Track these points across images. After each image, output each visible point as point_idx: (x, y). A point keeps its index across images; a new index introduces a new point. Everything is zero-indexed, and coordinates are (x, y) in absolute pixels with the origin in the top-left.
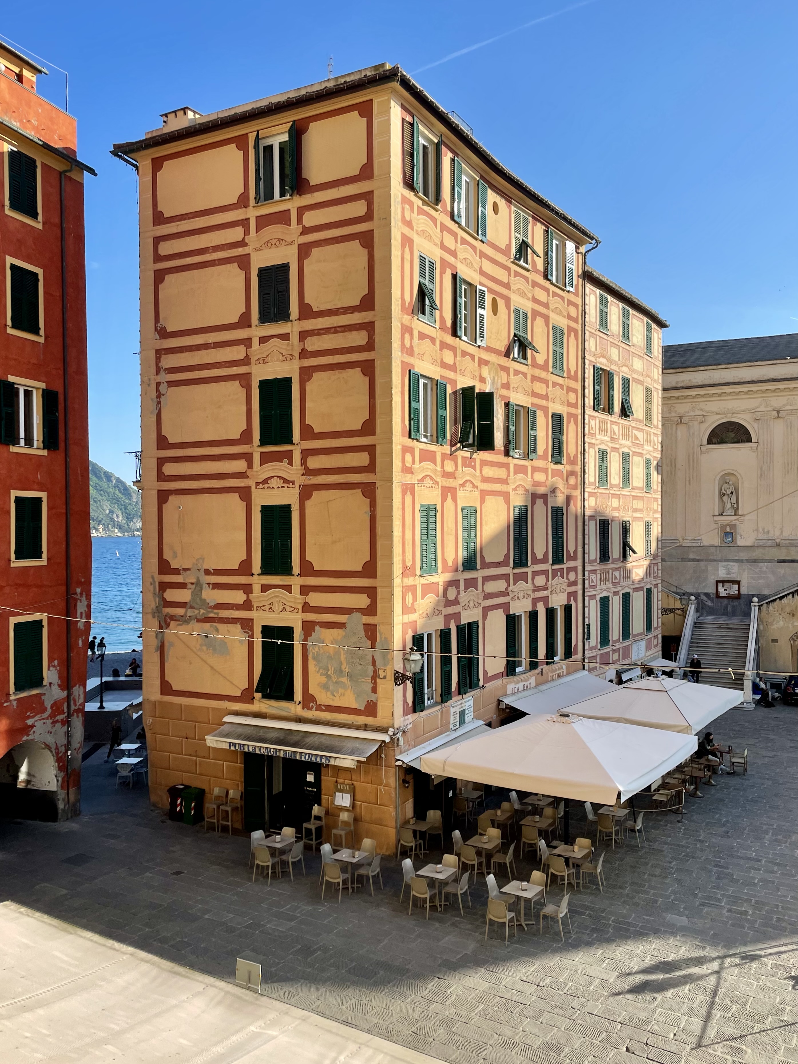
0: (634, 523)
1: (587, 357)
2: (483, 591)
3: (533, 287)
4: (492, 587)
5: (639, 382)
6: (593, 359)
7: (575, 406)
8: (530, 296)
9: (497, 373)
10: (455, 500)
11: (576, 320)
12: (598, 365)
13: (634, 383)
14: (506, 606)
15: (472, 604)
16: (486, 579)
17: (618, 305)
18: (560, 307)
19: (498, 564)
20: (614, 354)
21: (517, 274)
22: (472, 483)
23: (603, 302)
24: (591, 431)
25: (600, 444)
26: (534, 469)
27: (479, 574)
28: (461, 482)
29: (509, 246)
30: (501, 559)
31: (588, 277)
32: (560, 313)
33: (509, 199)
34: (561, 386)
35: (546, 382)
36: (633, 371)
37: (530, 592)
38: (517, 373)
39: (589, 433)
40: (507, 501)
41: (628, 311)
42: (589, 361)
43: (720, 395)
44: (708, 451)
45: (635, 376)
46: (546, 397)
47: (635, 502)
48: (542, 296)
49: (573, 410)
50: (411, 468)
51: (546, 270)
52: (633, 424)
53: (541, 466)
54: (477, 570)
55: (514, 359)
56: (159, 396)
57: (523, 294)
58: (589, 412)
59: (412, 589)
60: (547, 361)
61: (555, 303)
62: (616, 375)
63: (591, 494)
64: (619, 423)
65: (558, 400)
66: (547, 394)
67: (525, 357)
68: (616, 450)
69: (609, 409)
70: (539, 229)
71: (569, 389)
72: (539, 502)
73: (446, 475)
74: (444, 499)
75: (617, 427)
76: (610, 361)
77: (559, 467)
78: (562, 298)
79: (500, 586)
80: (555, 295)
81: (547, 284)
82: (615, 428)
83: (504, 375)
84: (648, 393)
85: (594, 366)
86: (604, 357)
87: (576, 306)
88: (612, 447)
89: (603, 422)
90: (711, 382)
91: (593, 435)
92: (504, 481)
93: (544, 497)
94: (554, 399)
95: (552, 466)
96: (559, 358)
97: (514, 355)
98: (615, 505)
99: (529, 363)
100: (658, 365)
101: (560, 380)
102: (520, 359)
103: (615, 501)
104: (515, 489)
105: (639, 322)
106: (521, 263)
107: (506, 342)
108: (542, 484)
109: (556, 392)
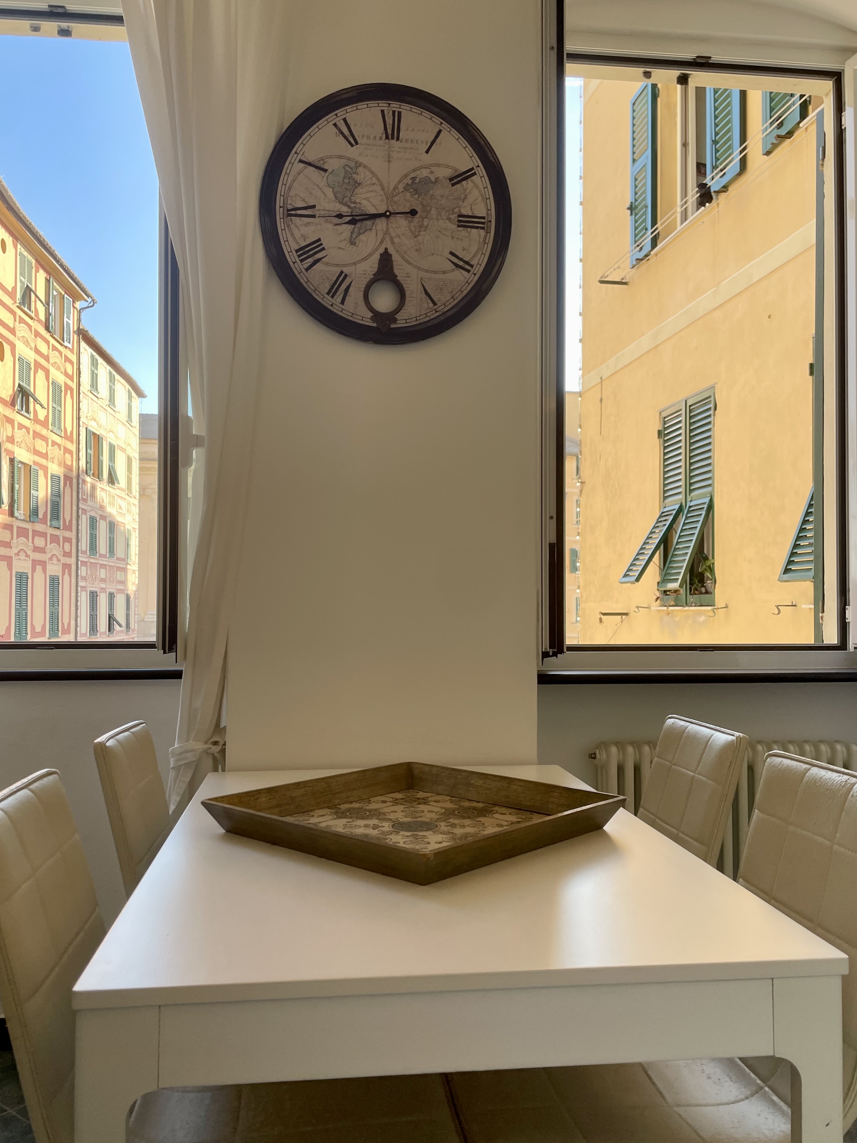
0: (118, 595)
1: (83, 420)
3: (36, 337)
5: (123, 450)
6: (86, 421)
8: (33, 346)
11: (71, 378)
12: (89, 428)
13: (118, 450)
17: (106, 368)
18: (58, 362)
20: (103, 417)
21: (22, 321)
23: (94, 363)
24: (84, 497)
25: (91, 511)
26: (36, 533)
29: (15, 288)
31: (84, 335)
32: (58, 369)
33: (15, 237)
34: (59, 446)
35: (45, 439)
36: (117, 437)
38: (21, 426)
39: (82, 498)
40: (10, 567)
41: (114, 376)
42: (83, 422)
45: (120, 443)
46: (45, 456)
47: (118, 573)
48: (43, 348)
49: (68, 473)
51: (47, 320)
52: (118, 492)
53: (41, 530)
55: (18, 411)
57: (27, 343)
58: (83, 476)
60: (47, 417)
61: (54, 357)
62: (105, 440)
63: (84, 563)
64: (106, 490)
65: (56, 460)
66: (47, 452)
67: (28, 411)
68: (104, 517)
69: (99, 475)
70: (42, 275)
71: (66, 450)
72: (39, 568)
75: (105, 494)
76: (99, 425)
77: (57, 532)
78: (60, 353)
80: (54, 348)
81: (47, 336)
83: (9, 427)
84: (129, 460)
85: (86, 428)
86: (95, 420)
87: (71, 363)
88: (101, 515)
89: (93, 488)
91: (85, 500)
92: (8, 545)
93: (43, 564)
94: (53, 459)
95: (51, 531)
96: (58, 416)
97: (18, 407)
98: (103, 576)
99: (32, 417)
100: (137, 433)
101: (58, 440)
102: (23, 412)
103: (103, 571)
104: (17, 554)
105: (122, 388)
106: (26, 309)
107: (11, 392)
108: (41, 550)
109: (55, 452)
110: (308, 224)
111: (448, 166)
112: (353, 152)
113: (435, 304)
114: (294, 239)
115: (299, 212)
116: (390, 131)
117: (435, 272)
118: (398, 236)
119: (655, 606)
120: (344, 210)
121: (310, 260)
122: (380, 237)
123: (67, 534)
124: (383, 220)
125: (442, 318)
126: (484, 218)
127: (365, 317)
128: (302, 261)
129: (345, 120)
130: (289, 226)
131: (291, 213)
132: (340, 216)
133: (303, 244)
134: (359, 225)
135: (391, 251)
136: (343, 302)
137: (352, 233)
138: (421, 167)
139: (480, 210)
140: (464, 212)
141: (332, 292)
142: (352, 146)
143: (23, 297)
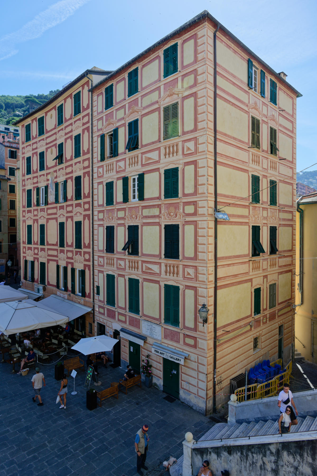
0: (145, 227)
2: (47, 253)
3: (65, 129)
4: (51, 253)
8: (64, 134)
9: (53, 175)
10: (37, 223)
14: (57, 261)
15: (43, 256)
16: (48, 249)
17: (124, 77)
18: (78, 125)
19: (53, 245)
22: (43, 216)
26: (67, 206)
27: (46, 247)
28: (39, 217)
30: (55, 243)
33: (55, 107)
34: (80, 162)
35: (71, 165)
37: (65, 259)
38: (60, 169)
39: (98, 177)
40: (57, 221)
47: (146, 210)
49: (87, 170)
50: (25, 216)
52: (144, 150)
53: (70, 204)
54: (45, 245)
58: (98, 165)
59: (25, 247)
60: (72, 155)
64: (125, 158)
65: (78, 170)
66: (72, 170)
73: (35, 216)
74: (34, 223)
78: (79, 119)
79: (55, 253)
88: (117, 178)
89: (109, 165)
92: (56, 214)
94: (75, 171)
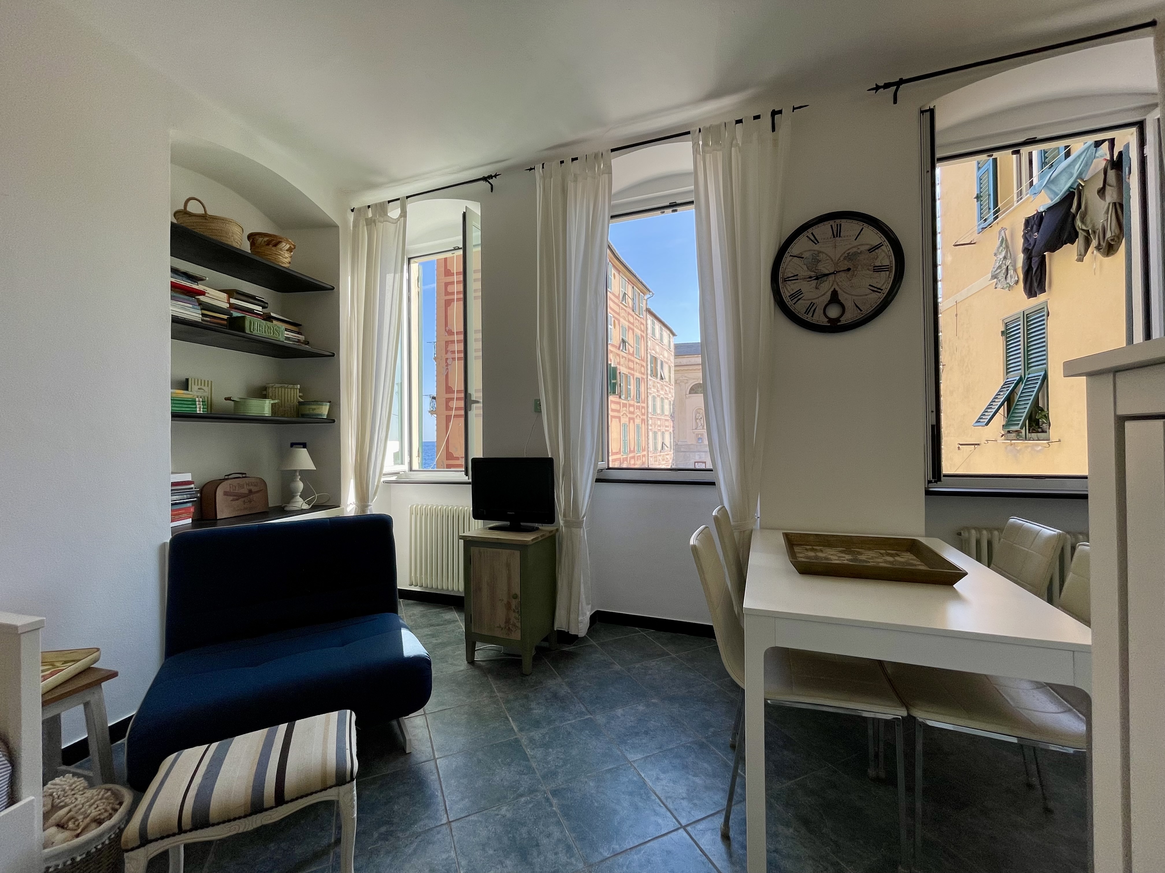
0: (666, 432)
1: (649, 350)
3: (628, 315)
5: (667, 363)
7: (643, 374)
8: (627, 319)
9: (616, 357)
11: (643, 332)
12: (652, 354)
13: (665, 363)
17: (659, 324)
18: (638, 325)
19: (617, 453)
20: (658, 348)
21: (622, 309)
23: (653, 324)
24: (650, 387)
25: (653, 393)
26: (630, 405)
29: (619, 294)
30: (618, 451)
31: (649, 311)
32: (638, 328)
33: (619, 272)
34: (639, 364)
35: (633, 361)
36: (664, 357)
38: (623, 357)
40: (620, 422)
41: (662, 328)
42: (649, 352)
43: (695, 370)
44: (690, 397)
45: (665, 360)
46: (633, 369)
47: (666, 422)
48: (631, 320)
49: (643, 376)
51: (633, 306)
52: (665, 383)
53: (632, 404)
55: (622, 351)
56: (447, 366)
57: (625, 319)
58: (649, 377)
60: (633, 352)
61: (637, 323)
62: (658, 359)
63: (651, 418)
64: (660, 383)
67: (626, 350)
68: (658, 396)
69: (656, 376)
70: (630, 287)
71: (642, 366)
72: (632, 421)
76: (656, 352)
77: (639, 404)
78: (639, 321)
80: (636, 319)
81: (633, 313)
82: (658, 385)
83: (618, 357)
84: (670, 367)
85: (650, 354)
86: (654, 350)
87: (643, 324)
89: (654, 382)
90: (690, 363)
91: (651, 389)
92: (619, 411)
93: (633, 419)
94: (636, 370)
95: (636, 404)
96: (638, 350)
97: (621, 348)
98: (659, 423)
99: (627, 352)
100: (673, 354)
101: (638, 361)
102: (624, 350)
103: (659, 421)
104: (622, 415)
105: (666, 333)
106: (624, 303)
107: (619, 342)
108: (633, 413)
109: (637, 367)
110: (795, 283)
111: (867, 244)
112: (816, 247)
113: (861, 311)
114: (788, 291)
115: (790, 279)
116: (835, 234)
117: (861, 296)
118: (841, 281)
119: (1001, 440)
120: (813, 274)
121: (796, 299)
122: (831, 284)
123: (643, 405)
124: (833, 276)
125: (866, 317)
126: (888, 266)
127: (824, 322)
128: (791, 300)
129: (812, 233)
130: (785, 286)
131: (785, 280)
132: (811, 277)
133: (792, 293)
134: (820, 279)
135: (837, 289)
136: (812, 316)
137: (817, 283)
138: (853, 247)
139: (886, 262)
140: (877, 264)
141: (807, 312)
142: (816, 244)
143: (623, 297)
